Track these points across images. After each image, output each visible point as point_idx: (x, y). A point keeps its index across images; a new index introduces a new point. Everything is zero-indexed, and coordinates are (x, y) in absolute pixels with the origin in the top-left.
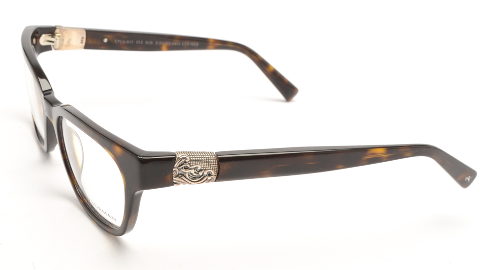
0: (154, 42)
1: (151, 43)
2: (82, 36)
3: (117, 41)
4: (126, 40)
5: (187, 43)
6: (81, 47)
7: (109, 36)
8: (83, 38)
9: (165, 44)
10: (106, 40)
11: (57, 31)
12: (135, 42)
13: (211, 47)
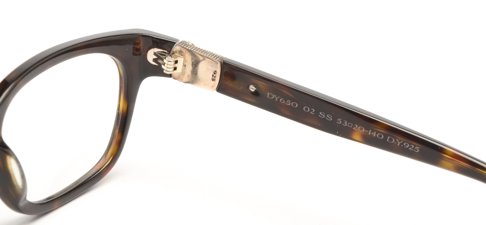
0: (335, 119)
1: (330, 118)
2: (214, 70)
3: (271, 96)
4: (286, 98)
5: (399, 141)
6: (212, 87)
7: (261, 84)
8: (215, 72)
9: (359, 130)
10: (252, 88)
11: (176, 48)
12: (300, 107)
13: (444, 162)
